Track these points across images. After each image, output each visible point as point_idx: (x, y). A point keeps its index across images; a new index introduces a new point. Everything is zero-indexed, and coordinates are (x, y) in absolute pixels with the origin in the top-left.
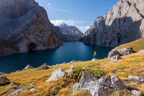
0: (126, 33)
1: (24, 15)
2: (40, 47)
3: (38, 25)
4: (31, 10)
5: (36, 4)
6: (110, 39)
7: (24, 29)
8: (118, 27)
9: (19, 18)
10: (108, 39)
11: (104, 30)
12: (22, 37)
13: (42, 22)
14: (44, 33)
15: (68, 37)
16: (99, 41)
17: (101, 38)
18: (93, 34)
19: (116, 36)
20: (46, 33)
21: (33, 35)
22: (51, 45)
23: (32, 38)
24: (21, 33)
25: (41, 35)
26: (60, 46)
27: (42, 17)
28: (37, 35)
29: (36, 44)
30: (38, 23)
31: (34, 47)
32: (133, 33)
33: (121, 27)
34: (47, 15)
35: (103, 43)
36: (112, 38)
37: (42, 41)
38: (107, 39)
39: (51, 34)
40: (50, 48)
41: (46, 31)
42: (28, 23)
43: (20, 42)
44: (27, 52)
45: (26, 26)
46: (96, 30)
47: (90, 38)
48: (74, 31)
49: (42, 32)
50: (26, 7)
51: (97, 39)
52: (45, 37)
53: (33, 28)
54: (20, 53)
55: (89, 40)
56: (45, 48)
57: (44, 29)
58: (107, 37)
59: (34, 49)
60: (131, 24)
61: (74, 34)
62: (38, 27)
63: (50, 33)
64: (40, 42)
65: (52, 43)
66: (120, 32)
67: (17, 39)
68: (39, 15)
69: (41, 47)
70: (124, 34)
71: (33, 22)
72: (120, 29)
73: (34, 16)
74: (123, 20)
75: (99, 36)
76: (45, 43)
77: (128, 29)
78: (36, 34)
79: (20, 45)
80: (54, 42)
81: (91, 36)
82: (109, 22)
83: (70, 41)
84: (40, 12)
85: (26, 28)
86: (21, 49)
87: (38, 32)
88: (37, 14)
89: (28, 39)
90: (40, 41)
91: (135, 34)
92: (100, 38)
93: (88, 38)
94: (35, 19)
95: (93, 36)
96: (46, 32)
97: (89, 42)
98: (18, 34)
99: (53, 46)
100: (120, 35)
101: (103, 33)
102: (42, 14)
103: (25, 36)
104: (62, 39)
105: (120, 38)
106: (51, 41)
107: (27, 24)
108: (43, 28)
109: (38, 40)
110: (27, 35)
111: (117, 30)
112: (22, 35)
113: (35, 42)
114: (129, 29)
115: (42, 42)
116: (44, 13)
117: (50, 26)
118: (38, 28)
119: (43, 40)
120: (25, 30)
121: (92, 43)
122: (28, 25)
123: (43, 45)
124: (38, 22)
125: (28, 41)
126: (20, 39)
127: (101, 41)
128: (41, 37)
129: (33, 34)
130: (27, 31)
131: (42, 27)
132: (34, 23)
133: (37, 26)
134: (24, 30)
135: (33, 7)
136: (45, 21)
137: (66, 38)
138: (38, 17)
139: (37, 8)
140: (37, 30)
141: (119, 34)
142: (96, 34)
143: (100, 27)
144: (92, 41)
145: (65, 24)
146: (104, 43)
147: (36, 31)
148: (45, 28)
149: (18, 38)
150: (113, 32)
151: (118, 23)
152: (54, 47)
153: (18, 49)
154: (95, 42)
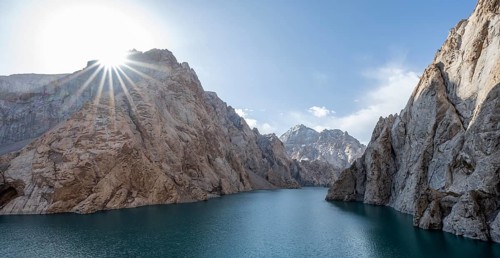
11: (440, 116)
17: (425, 168)
46: (397, 122)
48: (336, 148)
61: (336, 158)
75: (410, 153)
82: (475, 60)
92: (418, 165)
101: (440, 130)
121: (370, 194)
142: (396, 144)
145: (302, 128)
154: (388, 189)
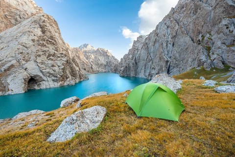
0: (176, 61)
1: (15, 27)
2: (48, 84)
3: (43, 45)
4: (29, 20)
5: (38, 10)
6: (157, 68)
7: (17, 52)
8: (166, 53)
9: (4, 32)
10: (155, 69)
11: (148, 56)
12: (12, 66)
13: (51, 40)
14: (55, 59)
15: (94, 67)
16: (143, 71)
18: (133, 61)
19: (164, 64)
20: (59, 59)
21: (36, 63)
22: (68, 79)
23: (33, 69)
24: (10, 59)
25: (50, 62)
26: (82, 80)
27: (50, 32)
28: (42, 63)
29: (41, 77)
30: (45, 43)
31: (36, 83)
32: (184, 62)
33: (170, 53)
34: (58, 29)
35: (147, 74)
36: (159, 67)
37: (52, 72)
38: (153, 68)
39: (67, 61)
40: (65, 84)
41: (59, 55)
42: (24, 41)
43: (10, 75)
44: (23, 92)
45: (21, 46)
46: (137, 55)
47: (129, 67)
49: (51, 57)
50: (18, 13)
51: (139, 69)
52: (57, 67)
53: (34, 50)
54: (9, 95)
55: (128, 71)
56: (57, 85)
57: (56, 52)
58: (152, 66)
59: (36, 87)
60: (181, 49)
62: (44, 49)
63: (65, 59)
64: (48, 75)
65: (70, 76)
66: (169, 59)
67: (3, 70)
68: (46, 29)
69: (50, 83)
70: (174, 62)
71: (33, 40)
72: (169, 55)
73: (36, 30)
74: (172, 44)
75: (141, 64)
76: (58, 76)
77: (178, 55)
78: (41, 61)
79: (8, 81)
80: (73, 74)
81: (131, 65)
82: (154, 45)
83: (98, 72)
84: (48, 25)
85: (21, 51)
86: (10, 87)
87: (44, 58)
88: (41, 28)
89: (26, 69)
90: (48, 73)
91: (186, 63)
92: (144, 68)
93: (126, 67)
94: (39, 35)
95: (133, 64)
96: (59, 57)
97: (128, 73)
98: (3, 61)
99: (70, 81)
100: (169, 64)
101: (148, 60)
102: (50, 27)
103: (18, 64)
104: (85, 69)
105: (169, 68)
106: (68, 72)
107: (22, 43)
108: (53, 51)
109: (44, 71)
110: (24, 62)
111: (165, 57)
112: (14, 62)
113: (38, 74)
114: (180, 56)
115: (52, 74)
116: (54, 25)
117: (64, 48)
118: (43, 51)
119: (54, 71)
120: (19, 54)
121: (132, 75)
122: (24, 44)
123: (53, 80)
124: (45, 41)
125: (25, 73)
126: (9, 69)
127: (145, 71)
128: (50, 65)
129: (35, 61)
130: (23, 56)
131: (51, 49)
132: (36, 42)
133: (42, 48)
134: (17, 54)
135: (33, 15)
136: (56, 40)
137: (92, 68)
138: (43, 32)
139: (40, 16)
140: (42, 53)
141: (167, 62)
142: (137, 62)
143: (142, 52)
144: (132, 72)
146: (149, 75)
147: (39, 56)
148: (57, 50)
149: (4, 67)
150: (160, 58)
151: (165, 47)
152: (73, 82)
153: (5, 87)
154: (136, 73)
